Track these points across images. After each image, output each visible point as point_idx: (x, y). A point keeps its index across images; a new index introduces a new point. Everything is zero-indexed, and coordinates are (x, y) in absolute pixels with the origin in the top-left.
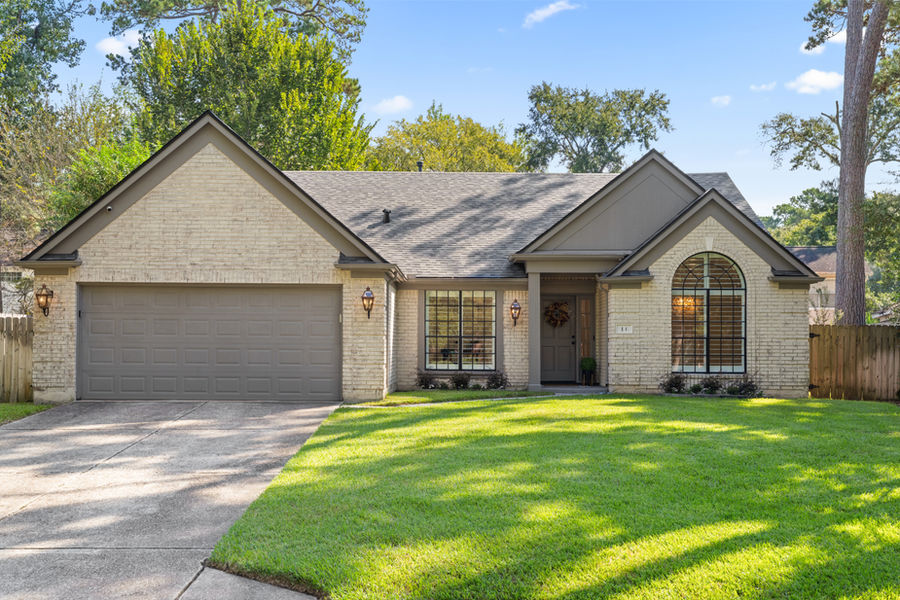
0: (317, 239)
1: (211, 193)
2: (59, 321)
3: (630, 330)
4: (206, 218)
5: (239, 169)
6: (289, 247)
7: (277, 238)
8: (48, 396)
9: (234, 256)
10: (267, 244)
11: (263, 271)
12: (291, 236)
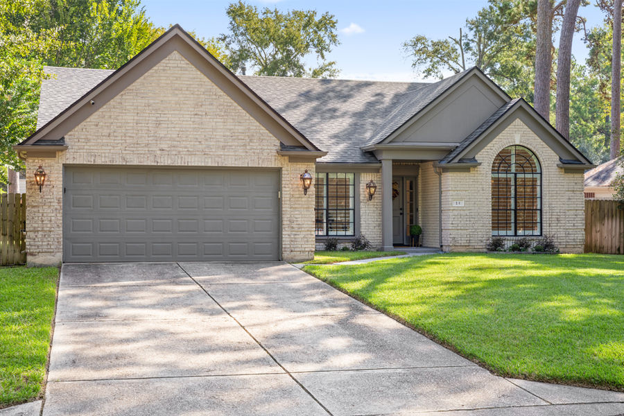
0: (261, 131)
1: (177, 92)
2: (49, 197)
3: (462, 204)
4: (172, 112)
5: (199, 73)
6: (239, 137)
7: (230, 130)
8: (39, 260)
9: (196, 143)
10: (222, 134)
11: (219, 156)
12: (241, 128)
